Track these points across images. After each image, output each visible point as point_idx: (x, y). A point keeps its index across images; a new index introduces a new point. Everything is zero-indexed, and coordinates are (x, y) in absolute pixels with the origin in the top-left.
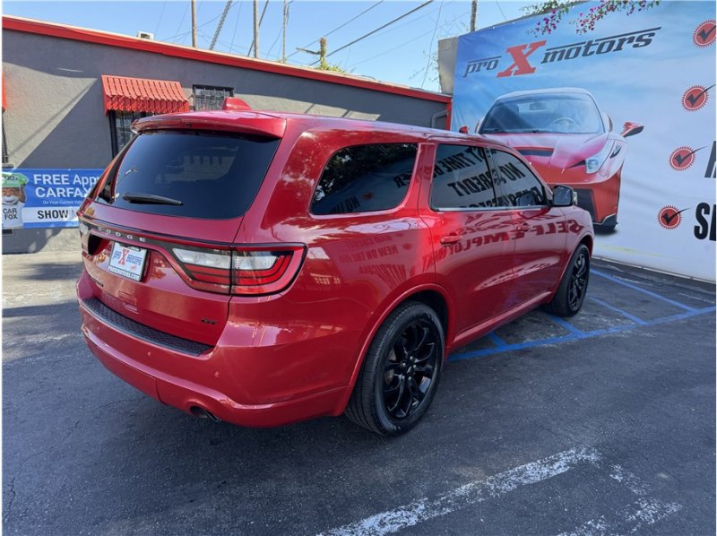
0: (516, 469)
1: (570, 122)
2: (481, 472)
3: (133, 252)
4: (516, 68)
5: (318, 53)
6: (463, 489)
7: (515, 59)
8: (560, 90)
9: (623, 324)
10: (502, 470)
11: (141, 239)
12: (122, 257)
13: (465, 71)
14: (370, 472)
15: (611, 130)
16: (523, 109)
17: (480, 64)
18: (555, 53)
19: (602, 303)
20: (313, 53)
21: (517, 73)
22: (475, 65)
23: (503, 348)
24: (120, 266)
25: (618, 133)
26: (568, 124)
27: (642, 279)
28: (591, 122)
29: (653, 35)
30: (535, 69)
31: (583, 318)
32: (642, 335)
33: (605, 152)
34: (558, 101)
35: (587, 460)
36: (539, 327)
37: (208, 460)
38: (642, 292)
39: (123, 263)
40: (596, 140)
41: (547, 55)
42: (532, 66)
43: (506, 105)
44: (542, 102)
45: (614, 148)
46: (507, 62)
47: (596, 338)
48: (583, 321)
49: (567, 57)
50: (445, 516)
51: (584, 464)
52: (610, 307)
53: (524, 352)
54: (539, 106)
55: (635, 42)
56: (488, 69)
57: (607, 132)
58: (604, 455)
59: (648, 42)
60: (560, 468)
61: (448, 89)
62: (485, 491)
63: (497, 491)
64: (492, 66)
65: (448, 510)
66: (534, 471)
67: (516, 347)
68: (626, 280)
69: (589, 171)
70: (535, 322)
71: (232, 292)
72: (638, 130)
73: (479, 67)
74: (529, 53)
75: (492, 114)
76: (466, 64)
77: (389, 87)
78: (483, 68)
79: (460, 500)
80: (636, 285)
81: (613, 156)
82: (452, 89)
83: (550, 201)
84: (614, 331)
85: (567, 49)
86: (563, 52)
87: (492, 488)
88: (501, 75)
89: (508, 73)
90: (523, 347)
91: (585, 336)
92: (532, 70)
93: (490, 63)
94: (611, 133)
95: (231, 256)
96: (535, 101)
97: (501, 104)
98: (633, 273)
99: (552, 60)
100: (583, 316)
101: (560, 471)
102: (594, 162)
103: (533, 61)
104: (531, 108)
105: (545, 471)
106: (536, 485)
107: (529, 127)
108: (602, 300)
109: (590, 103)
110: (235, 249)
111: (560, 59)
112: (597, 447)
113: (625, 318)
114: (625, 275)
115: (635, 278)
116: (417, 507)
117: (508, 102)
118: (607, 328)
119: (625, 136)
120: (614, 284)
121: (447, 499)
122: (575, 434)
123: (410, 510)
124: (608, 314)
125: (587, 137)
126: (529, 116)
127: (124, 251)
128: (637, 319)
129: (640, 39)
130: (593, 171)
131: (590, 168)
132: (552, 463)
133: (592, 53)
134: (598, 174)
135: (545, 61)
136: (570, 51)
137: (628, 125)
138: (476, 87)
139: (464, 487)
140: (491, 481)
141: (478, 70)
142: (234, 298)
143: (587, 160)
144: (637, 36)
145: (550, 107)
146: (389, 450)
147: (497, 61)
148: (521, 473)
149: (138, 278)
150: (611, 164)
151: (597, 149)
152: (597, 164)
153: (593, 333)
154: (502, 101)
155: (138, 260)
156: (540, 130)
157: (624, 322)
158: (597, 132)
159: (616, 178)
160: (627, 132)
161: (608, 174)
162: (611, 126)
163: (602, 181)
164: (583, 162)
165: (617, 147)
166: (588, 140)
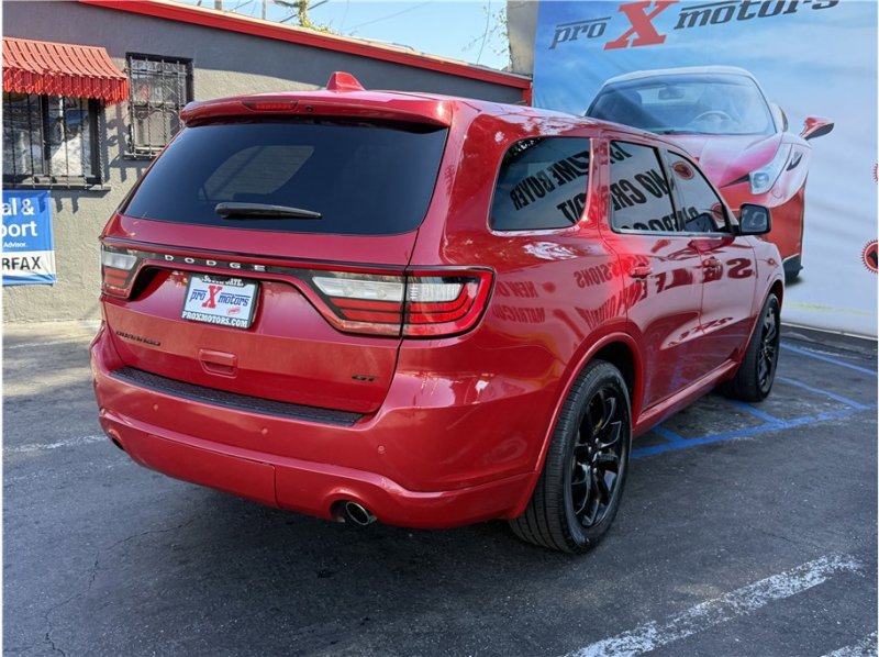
0: (758, 584)
1: (723, 117)
2: (712, 590)
3: (233, 288)
4: (635, 36)
5: (295, 5)
6: (699, 609)
7: (632, 22)
8: (705, 69)
9: (835, 409)
10: (741, 585)
11: (256, 267)
12: (208, 296)
13: (552, 39)
14: (564, 596)
15: (785, 129)
16: (648, 98)
17: (577, 29)
18: (697, 14)
19: (796, 383)
20: (287, 4)
21: (636, 43)
22: (568, 31)
23: (681, 443)
24: (208, 310)
25: (795, 134)
26: (719, 120)
27: (842, 351)
28: (756, 118)
30: (664, 37)
31: (776, 403)
32: (866, 421)
33: (778, 163)
34: (703, 86)
35: (845, 568)
36: (720, 416)
37: (328, 595)
38: (848, 368)
39: (213, 306)
40: (764, 144)
41: (684, 16)
42: (660, 34)
43: (620, 91)
44: (677, 87)
45: (792, 156)
46: (620, 26)
47: (804, 428)
48: (778, 406)
49: (714, 21)
50: (687, 638)
51: (842, 574)
52: (809, 388)
53: (712, 448)
54: (673, 94)
56: (590, 36)
57: (780, 133)
58: (864, 562)
60: (813, 578)
61: (523, 66)
62: (728, 610)
63: (743, 608)
64: (596, 33)
65: (689, 633)
66: (783, 584)
67: (700, 441)
68: (820, 352)
69: (755, 191)
70: (712, 410)
71: (404, 333)
72: (826, 129)
73: (575, 33)
74: (654, 14)
75: (598, 105)
76: (554, 28)
77: (437, 62)
78: (582, 36)
79: (698, 620)
80: (836, 358)
81: (791, 167)
82: (532, 67)
83: (736, 227)
84: (825, 418)
85: (714, 9)
86: (707, 13)
87: (736, 605)
88: (609, 46)
89: (621, 43)
90: (707, 442)
91: (787, 426)
92: (661, 39)
93: (593, 27)
94: (786, 134)
95: (406, 283)
96: (667, 85)
97: (612, 91)
98: (828, 343)
99: (691, 24)
100: (775, 400)
101: (816, 582)
102: (762, 178)
103: (663, 24)
104: (661, 96)
105: (797, 583)
106: (789, 599)
107: (660, 126)
108: (794, 379)
109: (752, 89)
110: (412, 274)
111: (703, 23)
112: (853, 553)
113: (835, 401)
114: (817, 346)
115: (833, 349)
116: (646, 631)
117: (622, 88)
118: (813, 414)
119: (807, 138)
120: (806, 358)
121: (682, 621)
122: (819, 540)
123: (640, 635)
124: (810, 397)
125: (750, 140)
126: (657, 109)
127: (212, 288)
128: (851, 403)
130: (761, 191)
131: (757, 186)
132: (802, 574)
133: (751, 16)
134: (770, 195)
135: (680, 25)
136: (718, 12)
137: (810, 121)
138: (570, 65)
139: (698, 607)
140: (732, 598)
141: (574, 38)
142: (405, 342)
143: (752, 175)
145: (691, 95)
146: (576, 570)
147: (604, 25)
148: (766, 588)
149: (245, 325)
150: (788, 179)
151: (767, 157)
152: (767, 179)
153: (798, 422)
154: (614, 86)
155: (244, 300)
156: (676, 129)
157: (836, 406)
158: (765, 133)
159: (798, 200)
160: (810, 132)
161: (784, 195)
162: (785, 122)
163: (776, 205)
164: (746, 178)
165: (796, 154)
166: (752, 145)
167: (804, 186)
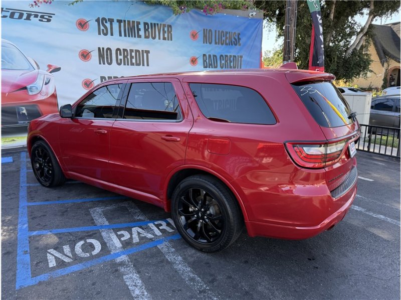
15: (39, 68)
25: (44, 71)
29: (51, 17)
33: (40, 82)
45: (45, 79)
55: (39, 18)
57: (37, 70)
59: (49, 20)
69: (30, 93)
72: (58, 69)
81: (46, 84)
94: (39, 70)
102: (34, 88)
119: (51, 72)
125: (22, 72)
129: (42, 17)
130: (34, 93)
131: (32, 92)
133: (5, 16)
134: (39, 95)
137: (49, 66)
143: (28, 87)
144: (40, 15)
150: (47, 88)
151: (33, 80)
158: (29, 69)
159: (54, 96)
160: (51, 70)
161: (47, 94)
162: (38, 66)
163: (43, 98)
164: (25, 88)
165: (47, 79)
166: (23, 74)
167: (55, 91)
